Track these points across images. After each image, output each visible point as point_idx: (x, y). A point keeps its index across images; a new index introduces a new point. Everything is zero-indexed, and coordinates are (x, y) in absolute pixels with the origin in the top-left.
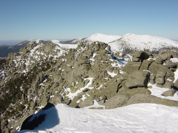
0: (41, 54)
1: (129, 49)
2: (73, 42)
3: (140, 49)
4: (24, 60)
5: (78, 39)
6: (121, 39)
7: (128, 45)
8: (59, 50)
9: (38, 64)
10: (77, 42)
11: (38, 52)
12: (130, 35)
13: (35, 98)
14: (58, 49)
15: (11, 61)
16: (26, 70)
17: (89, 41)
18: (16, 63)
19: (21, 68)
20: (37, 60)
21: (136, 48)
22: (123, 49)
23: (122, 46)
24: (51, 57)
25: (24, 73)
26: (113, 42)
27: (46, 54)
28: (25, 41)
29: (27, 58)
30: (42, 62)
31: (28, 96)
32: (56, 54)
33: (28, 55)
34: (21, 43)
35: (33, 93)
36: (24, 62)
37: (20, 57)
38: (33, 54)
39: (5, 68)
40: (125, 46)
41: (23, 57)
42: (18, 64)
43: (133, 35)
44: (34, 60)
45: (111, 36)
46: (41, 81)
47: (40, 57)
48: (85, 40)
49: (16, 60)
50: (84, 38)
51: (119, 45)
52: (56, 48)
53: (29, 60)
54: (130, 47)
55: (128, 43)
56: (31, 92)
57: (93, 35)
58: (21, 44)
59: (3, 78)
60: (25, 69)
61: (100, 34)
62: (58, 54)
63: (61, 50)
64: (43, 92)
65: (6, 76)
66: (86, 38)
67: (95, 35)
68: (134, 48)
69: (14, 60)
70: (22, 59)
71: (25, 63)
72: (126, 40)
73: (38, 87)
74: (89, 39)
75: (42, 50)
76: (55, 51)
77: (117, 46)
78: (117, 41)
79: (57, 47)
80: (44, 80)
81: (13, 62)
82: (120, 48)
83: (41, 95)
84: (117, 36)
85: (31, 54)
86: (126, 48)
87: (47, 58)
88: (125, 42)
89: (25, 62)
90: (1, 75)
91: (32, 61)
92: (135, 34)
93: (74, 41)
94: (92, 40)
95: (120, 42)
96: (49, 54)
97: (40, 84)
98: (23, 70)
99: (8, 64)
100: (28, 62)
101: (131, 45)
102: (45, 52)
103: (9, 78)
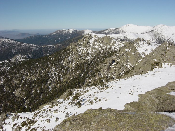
0: (100, 44)
1: (162, 40)
2: (105, 32)
3: (172, 40)
4: (86, 49)
5: (110, 29)
6: (154, 30)
7: (161, 36)
8: (116, 42)
9: (100, 52)
10: (110, 32)
11: (97, 43)
12: (163, 26)
13: (109, 75)
14: (114, 41)
15: (75, 50)
16: (90, 57)
17: (121, 32)
18: (79, 51)
19: (85, 55)
20: (97, 49)
21: (168, 40)
22: (156, 40)
23: (155, 37)
24: (109, 47)
25: (89, 59)
26: (146, 33)
27: (104, 45)
28: (58, 31)
29: (88, 47)
30: (102, 51)
31: (102, 74)
32: (113, 45)
33: (89, 45)
34: (55, 32)
35: (105, 72)
36: (86, 50)
37: (82, 46)
38: (93, 44)
39: (71, 55)
40: (157, 37)
41: (85, 46)
42: (81, 52)
43: (166, 26)
44: (95, 49)
45: (143, 26)
46: (111, 64)
47: (99, 47)
48: (117, 31)
49: (79, 49)
50: (116, 29)
51: (152, 36)
52: (113, 41)
53: (90, 49)
54: (163, 38)
55: (161, 34)
56: (103, 72)
57: (125, 26)
58: (55, 34)
59: (71, 63)
60: (88, 56)
61: (132, 24)
62: (115, 45)
63: (117, 42)
64: (115, 71)
65: (73, 61)
66: (118, 28)
67: (127, 26)
68: (167, 39)
69: (77, 49)
70: (84, 48)
71: (88, 52)
72: (159, 32)
73: (109, 68)
74: (121, 29)
75: (100, 41)
76: (112, 42)
77: (150, 37)
78: (150, 32)
79: (113, 39)
80: (113, 64)
81: (77, 51)
82: (153, 39)
83: (114, 73)
84: (149, 27)
85: (91, 44)
86: (159, 39)
87: (106, 48)
88: (157, 33)
89: (88, 50)
90: (68, 60)
91: (93, 50)
92: (167, 26)
93: (107, 31)
94: (124, 31)
95: (153, 34)
96: (107, 45)
97: (110, 66)
98: (87, 56)
99: (72, 52)
100: (90, 51)
101: (163, 36)
102: (103, 43)
103: (77, 62)
